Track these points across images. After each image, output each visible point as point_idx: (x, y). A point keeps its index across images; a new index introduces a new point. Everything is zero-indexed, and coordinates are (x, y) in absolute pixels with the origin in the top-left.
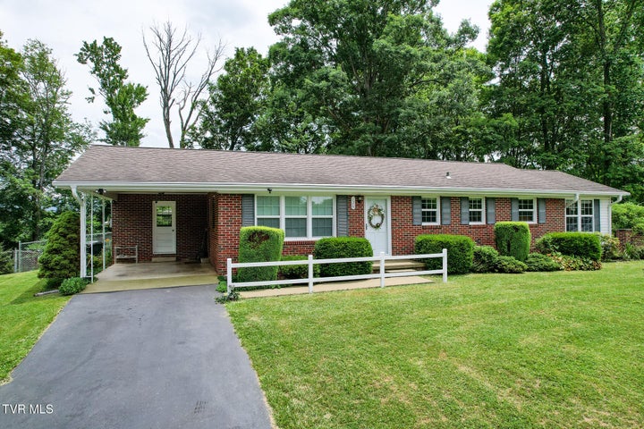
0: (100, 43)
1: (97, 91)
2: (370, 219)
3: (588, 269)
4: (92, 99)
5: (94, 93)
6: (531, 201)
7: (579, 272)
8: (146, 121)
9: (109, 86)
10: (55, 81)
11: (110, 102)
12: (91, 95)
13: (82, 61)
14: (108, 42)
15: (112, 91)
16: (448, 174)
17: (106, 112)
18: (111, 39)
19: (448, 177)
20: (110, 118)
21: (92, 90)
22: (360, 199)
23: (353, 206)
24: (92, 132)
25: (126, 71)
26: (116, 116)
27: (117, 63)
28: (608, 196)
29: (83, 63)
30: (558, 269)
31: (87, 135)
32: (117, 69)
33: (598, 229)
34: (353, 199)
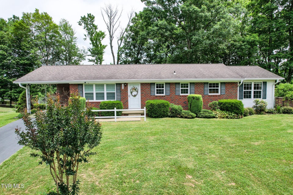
0: (87, 16)
1: (87, 36)
2: (131, 93)
3: (231, 118)
4: (86, 39)
5: (86, 36)
6: (218, 84)
7: (225, 120)
8: (106, 46)
9: (91, 34)
10: (71, 34)
11: (91, 39)
12: (85, 37)
13: (80, 24)
14: (89, 16)
15: (92, 35)
16: (175, 72)
17: (90, 44)
18: (90, 14)
19: (175, 74)
20: (91, 46)
21: (85, 35)
22: (126, 85)
23: (123, 88)
24: (86, 52)
25: (97, 26)
26: (94, 45)
27: (94, 23)
28: (273, 80)
29: (80, 25)
30: (214, 117)
31: (84, 53)
32: (94, 25)
33: (265, 97)
34: (123, 85)
